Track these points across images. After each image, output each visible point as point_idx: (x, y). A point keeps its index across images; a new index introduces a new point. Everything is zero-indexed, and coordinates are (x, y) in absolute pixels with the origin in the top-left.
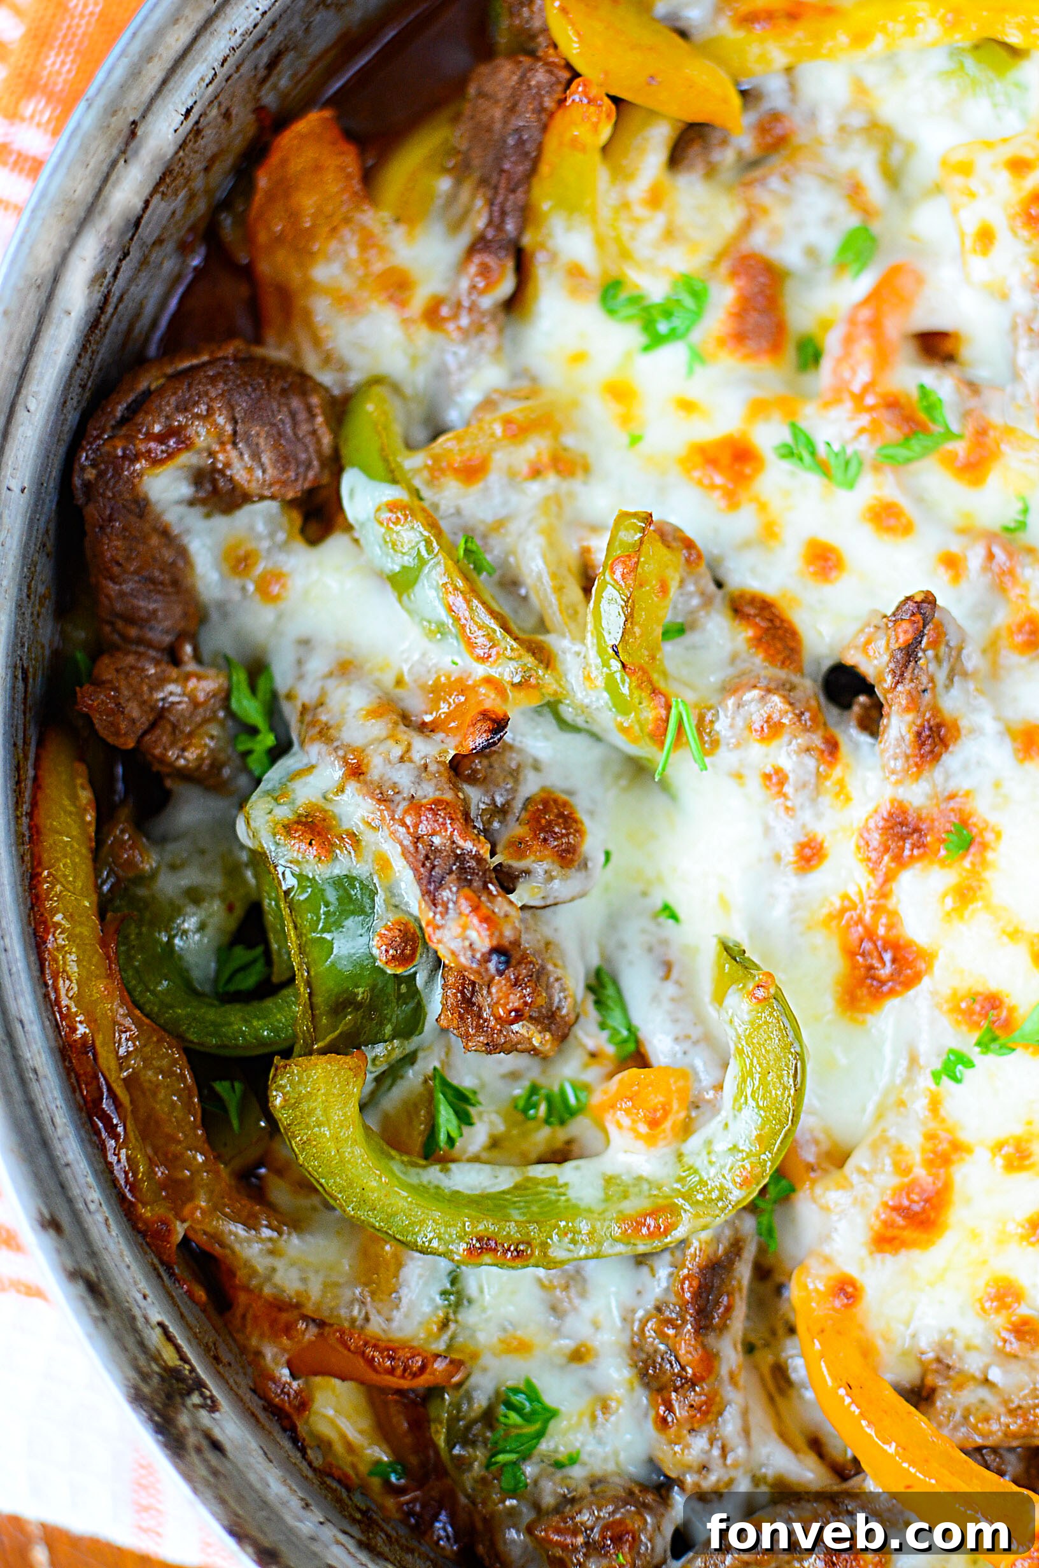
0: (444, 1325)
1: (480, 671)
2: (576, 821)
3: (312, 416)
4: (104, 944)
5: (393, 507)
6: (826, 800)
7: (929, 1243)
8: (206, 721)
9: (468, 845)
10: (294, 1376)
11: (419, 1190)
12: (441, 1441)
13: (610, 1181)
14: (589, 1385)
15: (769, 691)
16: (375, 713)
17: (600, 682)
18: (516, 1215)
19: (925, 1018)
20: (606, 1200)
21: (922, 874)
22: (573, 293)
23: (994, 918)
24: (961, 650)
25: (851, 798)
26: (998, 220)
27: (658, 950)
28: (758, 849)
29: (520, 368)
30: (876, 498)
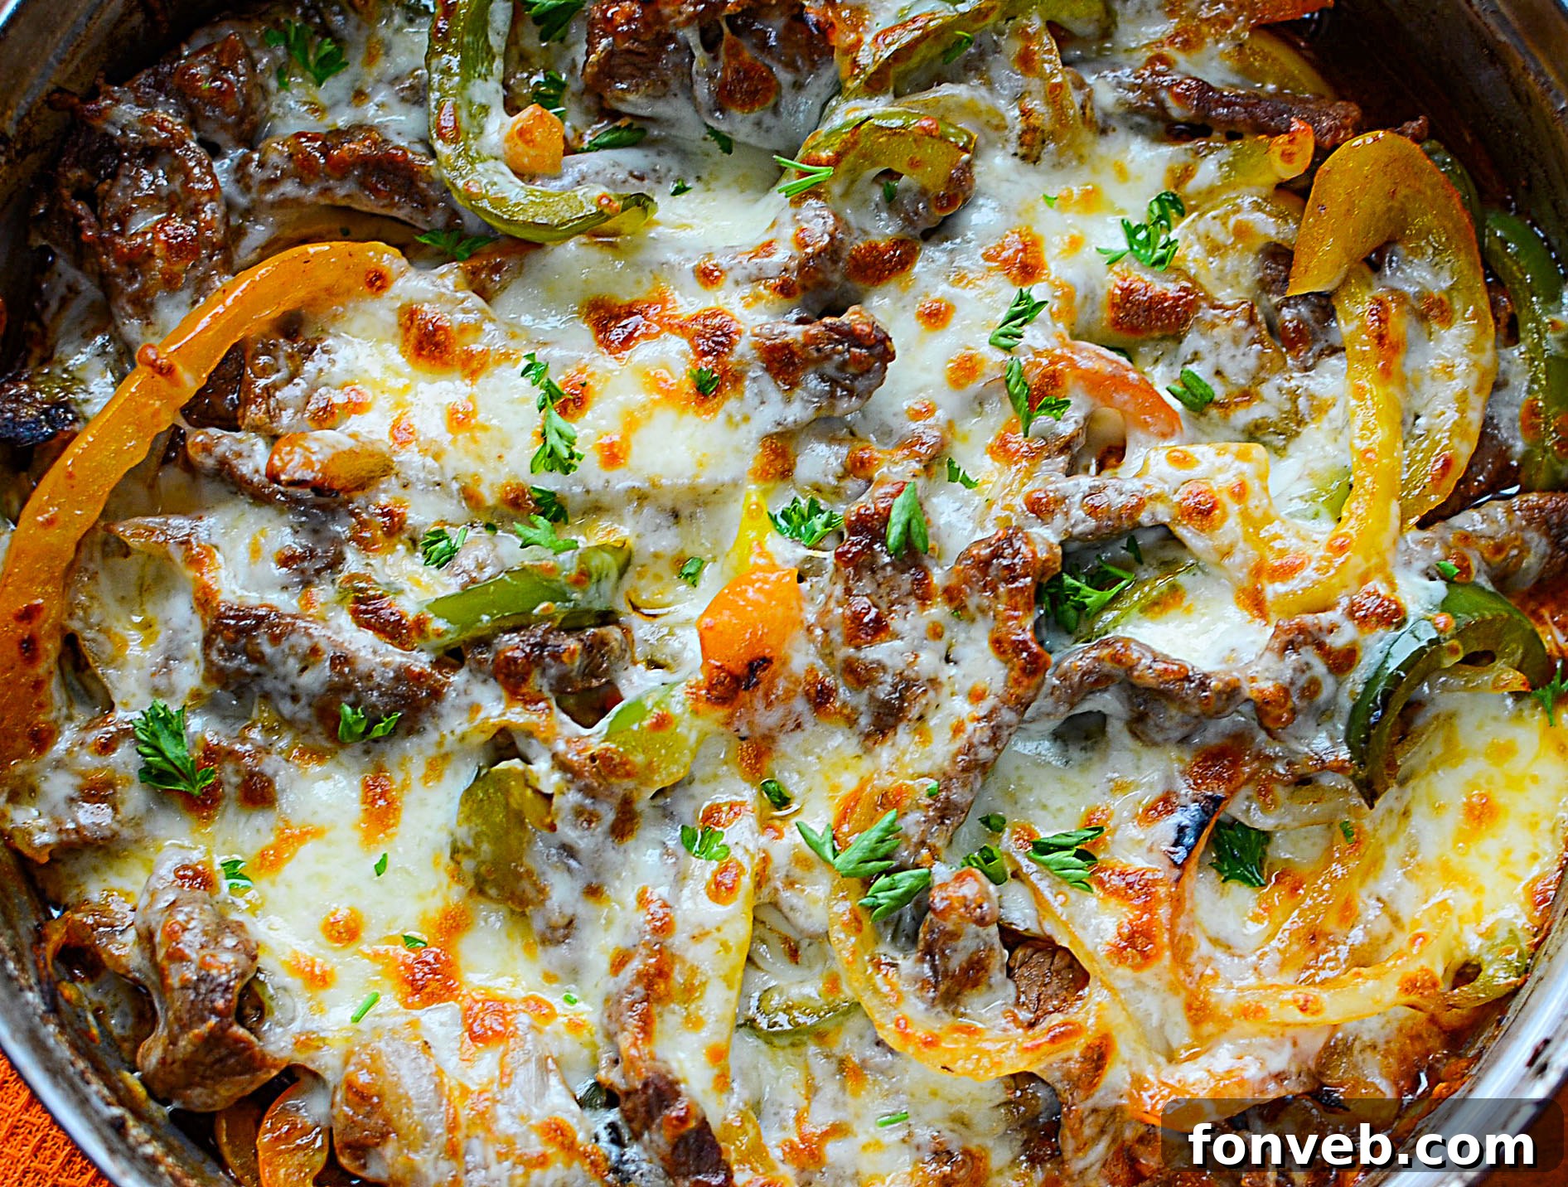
1: (868, 38)
2: (752, 104)
6: (747, 290)
7: (404, 353)
13: (485, 109)
14: (335, 104)
15: (832, 238)
17: (851, 117)
18: (468, 38)
19: (574, 354)
20: (471, 103)
21: (684, 354)
22: (1171, 171)
23: (644, 407)
24: (851, 393)
25: (748, 305)
26: (1197, 472)
27: (652, 175)
28: (718, 244)
29: (1113, 123)
30: (981, 361)
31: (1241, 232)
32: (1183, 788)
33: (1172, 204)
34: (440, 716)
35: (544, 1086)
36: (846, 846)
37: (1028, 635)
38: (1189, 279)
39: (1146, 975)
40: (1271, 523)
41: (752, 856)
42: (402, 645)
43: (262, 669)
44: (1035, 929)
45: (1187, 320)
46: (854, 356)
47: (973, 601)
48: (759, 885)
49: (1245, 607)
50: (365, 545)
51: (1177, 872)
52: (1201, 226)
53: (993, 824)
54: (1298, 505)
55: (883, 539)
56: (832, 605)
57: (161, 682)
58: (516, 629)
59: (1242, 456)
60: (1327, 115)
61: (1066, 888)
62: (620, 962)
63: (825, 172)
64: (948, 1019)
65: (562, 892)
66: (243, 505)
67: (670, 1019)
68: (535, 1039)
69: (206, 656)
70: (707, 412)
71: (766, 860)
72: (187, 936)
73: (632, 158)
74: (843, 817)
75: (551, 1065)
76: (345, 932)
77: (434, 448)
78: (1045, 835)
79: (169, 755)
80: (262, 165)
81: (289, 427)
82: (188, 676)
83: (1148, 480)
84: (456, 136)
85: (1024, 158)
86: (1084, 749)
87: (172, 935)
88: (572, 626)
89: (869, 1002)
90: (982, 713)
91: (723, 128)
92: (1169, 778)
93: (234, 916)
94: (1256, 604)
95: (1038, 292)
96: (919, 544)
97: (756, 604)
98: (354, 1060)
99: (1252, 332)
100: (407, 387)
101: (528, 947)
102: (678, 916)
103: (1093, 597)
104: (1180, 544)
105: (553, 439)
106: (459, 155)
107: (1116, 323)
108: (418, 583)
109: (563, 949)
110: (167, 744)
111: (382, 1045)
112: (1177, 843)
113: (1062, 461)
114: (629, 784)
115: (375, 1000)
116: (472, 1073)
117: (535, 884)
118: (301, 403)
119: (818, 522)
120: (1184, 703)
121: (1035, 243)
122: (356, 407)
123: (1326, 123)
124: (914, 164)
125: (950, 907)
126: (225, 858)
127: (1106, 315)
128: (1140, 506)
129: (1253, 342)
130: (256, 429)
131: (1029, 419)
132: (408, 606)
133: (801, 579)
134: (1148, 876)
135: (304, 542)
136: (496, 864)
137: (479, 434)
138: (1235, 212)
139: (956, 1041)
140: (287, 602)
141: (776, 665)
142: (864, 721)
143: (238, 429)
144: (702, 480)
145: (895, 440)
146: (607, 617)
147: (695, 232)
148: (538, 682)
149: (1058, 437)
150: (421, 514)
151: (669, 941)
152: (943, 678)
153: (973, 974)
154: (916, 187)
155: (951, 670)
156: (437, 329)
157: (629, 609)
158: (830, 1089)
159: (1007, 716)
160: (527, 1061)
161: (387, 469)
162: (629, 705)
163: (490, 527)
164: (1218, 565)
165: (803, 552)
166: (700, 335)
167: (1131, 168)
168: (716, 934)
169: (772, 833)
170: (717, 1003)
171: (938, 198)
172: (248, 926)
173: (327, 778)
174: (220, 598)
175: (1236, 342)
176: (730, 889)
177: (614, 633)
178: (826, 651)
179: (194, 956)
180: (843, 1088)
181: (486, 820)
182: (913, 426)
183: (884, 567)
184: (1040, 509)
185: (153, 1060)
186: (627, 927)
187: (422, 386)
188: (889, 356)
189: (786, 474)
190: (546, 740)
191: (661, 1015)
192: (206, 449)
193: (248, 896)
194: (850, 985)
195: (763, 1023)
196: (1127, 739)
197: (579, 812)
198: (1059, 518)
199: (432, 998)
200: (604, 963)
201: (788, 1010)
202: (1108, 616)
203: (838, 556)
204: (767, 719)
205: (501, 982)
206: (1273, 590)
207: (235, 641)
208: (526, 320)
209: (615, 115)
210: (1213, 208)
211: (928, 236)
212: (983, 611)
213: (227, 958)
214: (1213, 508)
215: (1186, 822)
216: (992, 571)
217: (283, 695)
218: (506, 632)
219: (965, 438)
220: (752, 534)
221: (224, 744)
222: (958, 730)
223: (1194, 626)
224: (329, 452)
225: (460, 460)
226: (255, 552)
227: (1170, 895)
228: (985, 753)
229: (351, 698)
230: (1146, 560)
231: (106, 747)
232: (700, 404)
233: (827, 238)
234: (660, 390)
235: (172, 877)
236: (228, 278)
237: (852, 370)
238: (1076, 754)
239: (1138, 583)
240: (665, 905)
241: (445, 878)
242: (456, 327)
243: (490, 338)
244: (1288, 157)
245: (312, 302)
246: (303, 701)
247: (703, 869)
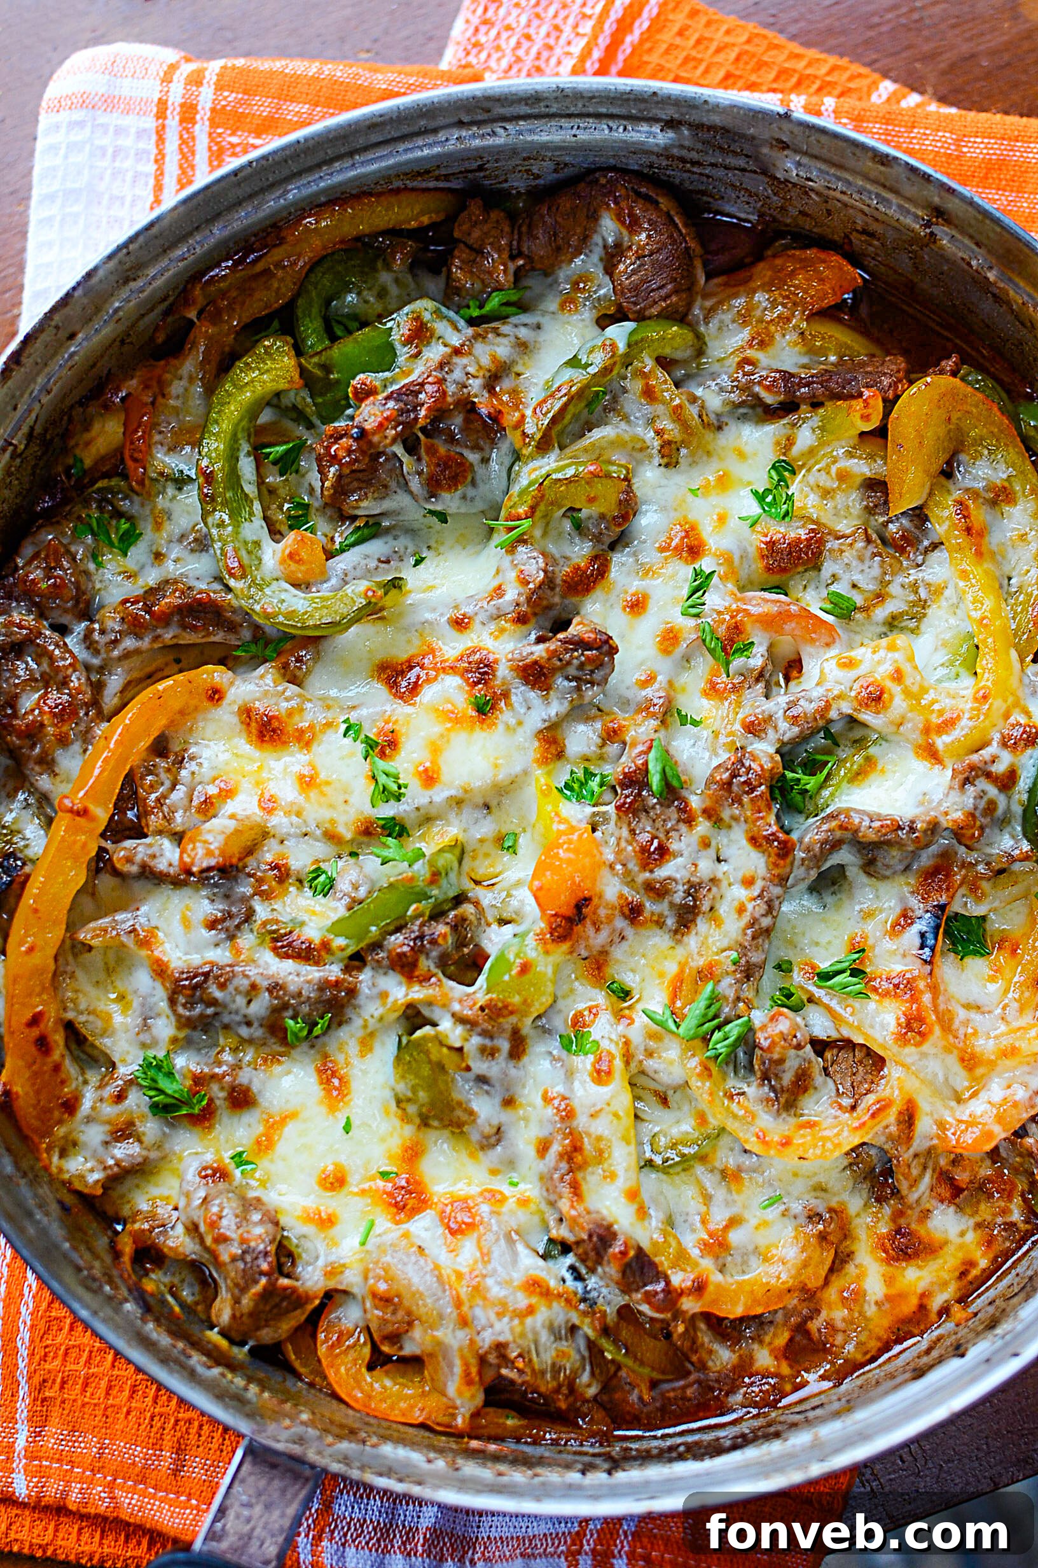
0: (162, 474)
1: (529, 412)
2: (456, 485)
3: (665, 299)
4: (342, 242)
5: (613, 345)
6: (493, 626)
7: (250, 742)
8: (483, 281)
9: (423, 413)
10: (123, 399)
11: (234, 438)
12: (99, 485)
13: (257, 544)
14: (143, 567)
15: (545, 571)
16: (494, 358)
17: (533, 476)
18: (229, 495)
19: (378, 709)
20: (246, 543)
21: (460, 687)
22: (778, 443)
23: (442, 736)
24: (593, 684)
25: (496, 638)
26: (862, 670)
27: (396, 556)
28: (461, 596)
29: (725, 419)
30: (680, 630)
31: (842, 476)
32: (914, 902)
33: (784, 468)
34: (360, 1007)
35: (515, 1254)
36: (684, 1017)
37: (774, 828)
38: (814, 522)
39: (926, 1047)
40: (927, 692)
41: (617, 1044)
42: (317, 963)
43: (219, 1009)
44: (835, 1035)
45: (821, 553)
46: (588, 658)
47: (726, 814)
48: (627, 1063)
49: (924, 758)
50: (266, 896)
51: (928, 968)
52: (811, 479)
53: (784, 967)
54: (942, 672)
55: (647, 785)
56: (623, 844)
57: (145, 1037)
58: (398, 930)
59: (891, 648)
60: (885, 374)
61: (850, 1001)
62: (543, 1148)
63: (526, 524)
64: (792, 1120)
65: (485, 1109)
66: (166, 890)
67: (591, 1180)
68: (498, 1222)
69: (174, 1012)
70: (490, 727)
71: (627, 1043)
72: (224, 1222)
73: (376, 548)
74: (674, 996)
75: (515, 1237)
76: (336, 1181)
77: (295, 808)
78: (824, 966)
79: (170, 1092)
80: (102, 632)
81: (183, 824)
82: (165, 1028)
83: (828, 685)
84: (243, 572)
85: (667, 466)
86: (834, 893)
87: (213, 1225)
88: (437, 915)
89: (731, 1125)
90: (756, 894)
91: (439, 508)
92: (902, 899)
93: (251, 1194)
94: (932, 754)
95: (706, 564)
96: (675, 783)
97: (569, 862)
98: (371, 1275)
99: (872, 549)
100: (260, 768)
101: (472, 1155)
102: (576, 1104)
103: (810, 783)
104: (865, 725)
105: (382, 779)
106: (250, 587)
107: (769, 569)
108: (314, 913)
109: (499, 1148)
110: (163, 1083)
111: (388, 1259)
112: (922, 947)
113: (760, 687)
114: (513, 1019)
115: (372, 1224)
116: (459, 1259)
117: (465, 1110)
118: (186, 802)
119: (594, 784)
120: (899, 844)
121: (693, 528)
122: (227, 793)
123: (886, 381)
124: (591, 500)
125: (773, 1043)
126: (230, 1153)
127: (760, 565)
128: (828, 706)
129: (874, 555)
130: (160, 832)
131: (728, 664)
132: (313, 933)
133: (594, 830)
134: (908, 975)
135: (221, 907)
136: (432, 1104)
137: (325, 789)
138: (835, 462)
139: (803, 1136)
140: (221, 955)
141: (595, 901)
142: (671, 922)
143: (145, 836)
144: (501, 777)
145: (633, 707)
146: (460, 899)
147: (439, 592)
148: (426, 964)
149: (753, 670)
150: (300, 858)
151: (575, 1124)
152: (720, 875)
153: (802, 1084)
154: (595, 515)
155: (724, 867)
156: (271, 719)
157: (472, 885)
158: (719, 1194)
159: (777, 891)
160: (497, 1240)
161: (265, 835)
162: (497, 959)
163: (353, 854)
164: (897, 733)
165: (589, 810)
166: (467, 671)
167: (747, 449)
168: (607, 1109)
169: (625, 1021)
170: (622, 1158)
171: (614, 518)
172: (265, 1199)
173: (288, 1073)
174: (172, 966)
175: (861, 559)
176: (609, 1073)
177: (468, 909)
178: (628, 879)
179: (234, 1236)
180: (729, 1191)
181: (417, 1076)
182: (644, 693)
183: (653, 807)
184: (754, 728)
185: (225, 1317)
186: (541, 1121)
187: (272, 763)
188: (614, 650)
189: (560, 755)
190: (444, 1006)
191: (584, 1179)
192: (129, 860)
193: (257, 1175)
194: (714, 1116)
195: (658, 1160)
196: (864, 878)
197: (483, 1050)
198: (770, 732)
199: (415, 1211)
200: (530, 1152)
201: (673, 1146)
202: (826, 793)
203: (618, 808)
204: (599, 939)
205: (460, 1186)
206: (942, 742)
207: (193, 996)
208: (333, 693)
209: (354, 518)
210: (816, 463)
211: (612, 547)
212: (735, 819)
213: (258, 1230)
214: (882, 692)
215: (925, 929)
216: (735, 788)
217: (239, 1024)
218: (391, 934)
219: (683, 690)
220: (549, 808)
221: (206, 1070)
222: (741, 910)
223: (890, 783)
224: (221, 838)
225: (317, 812)
226: (186, 923)
227: (928, 986)
228: (766, 922)
229: (290, 1013)
230: (842, 742)
231: (120, 1097)
232: (482, 722)
233: (542, 574)
234: (450, 720)
235: (198, 1179)
236: (104, 725)
237: (589, 667)
238: (829, 899)
239: (841, 762)
240: (564, 1098)
241: (397, 1123)
242: (283, 712)
243: (312, 715)
244: (866, 418)
245: (172, 723)
246: (256, 1024)
247: (584, 1063)
